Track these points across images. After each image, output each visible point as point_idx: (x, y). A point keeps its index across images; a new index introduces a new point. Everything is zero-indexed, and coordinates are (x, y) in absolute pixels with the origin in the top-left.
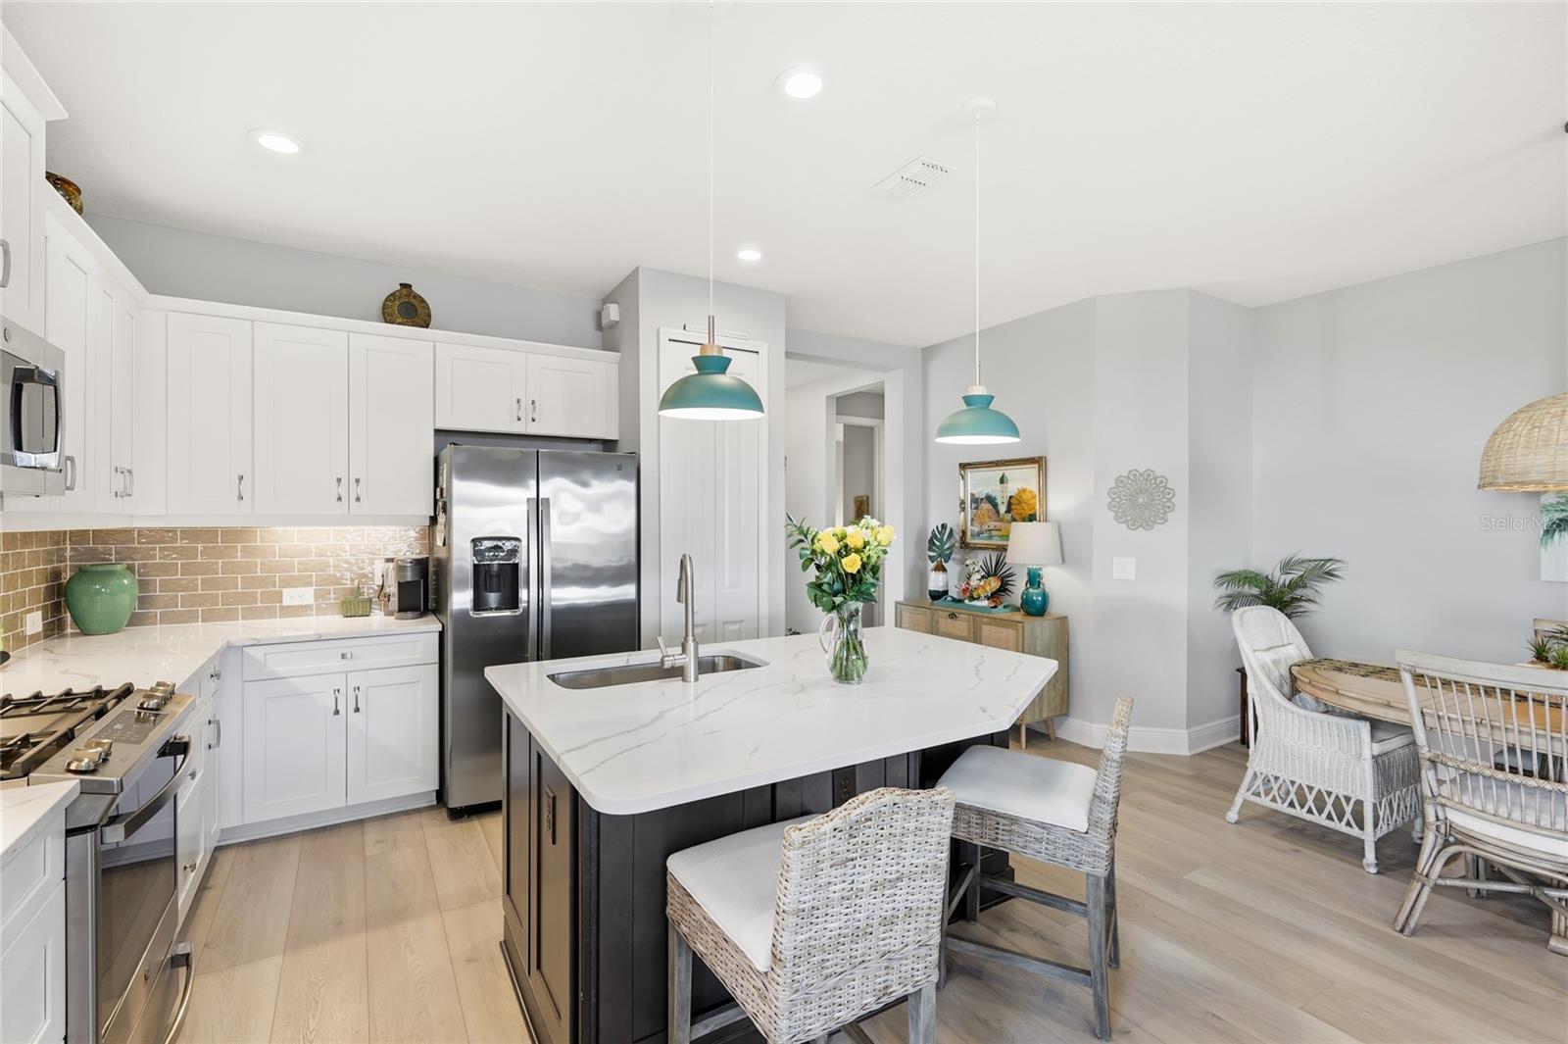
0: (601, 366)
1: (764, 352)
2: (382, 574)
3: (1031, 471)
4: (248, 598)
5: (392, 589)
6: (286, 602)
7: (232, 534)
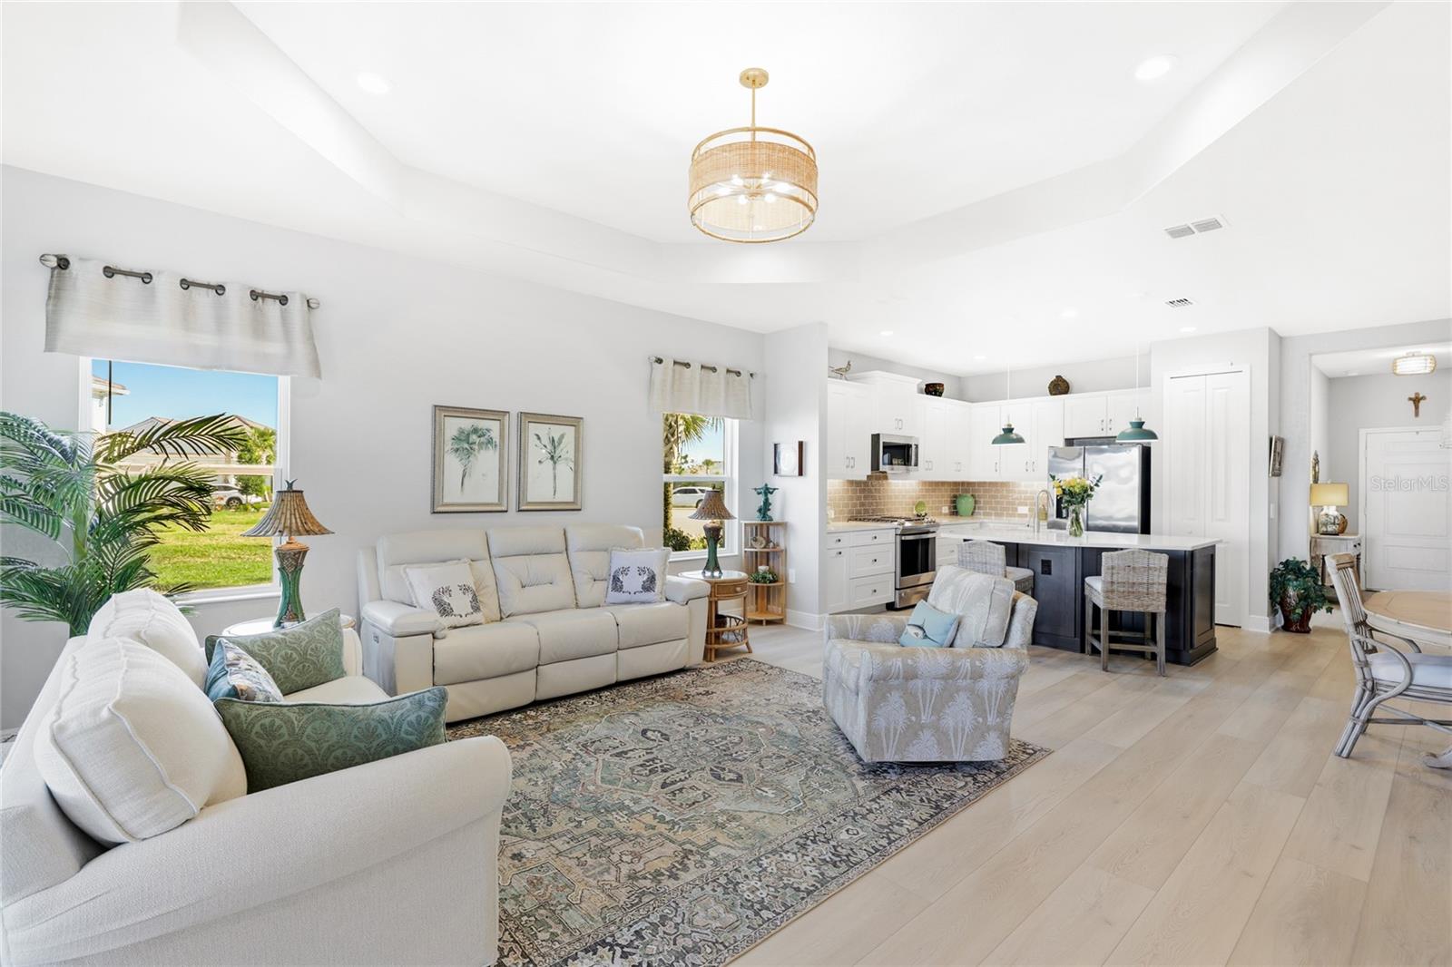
4: (1007, 509)
6: (1020, 512)
7: (1003, 484)
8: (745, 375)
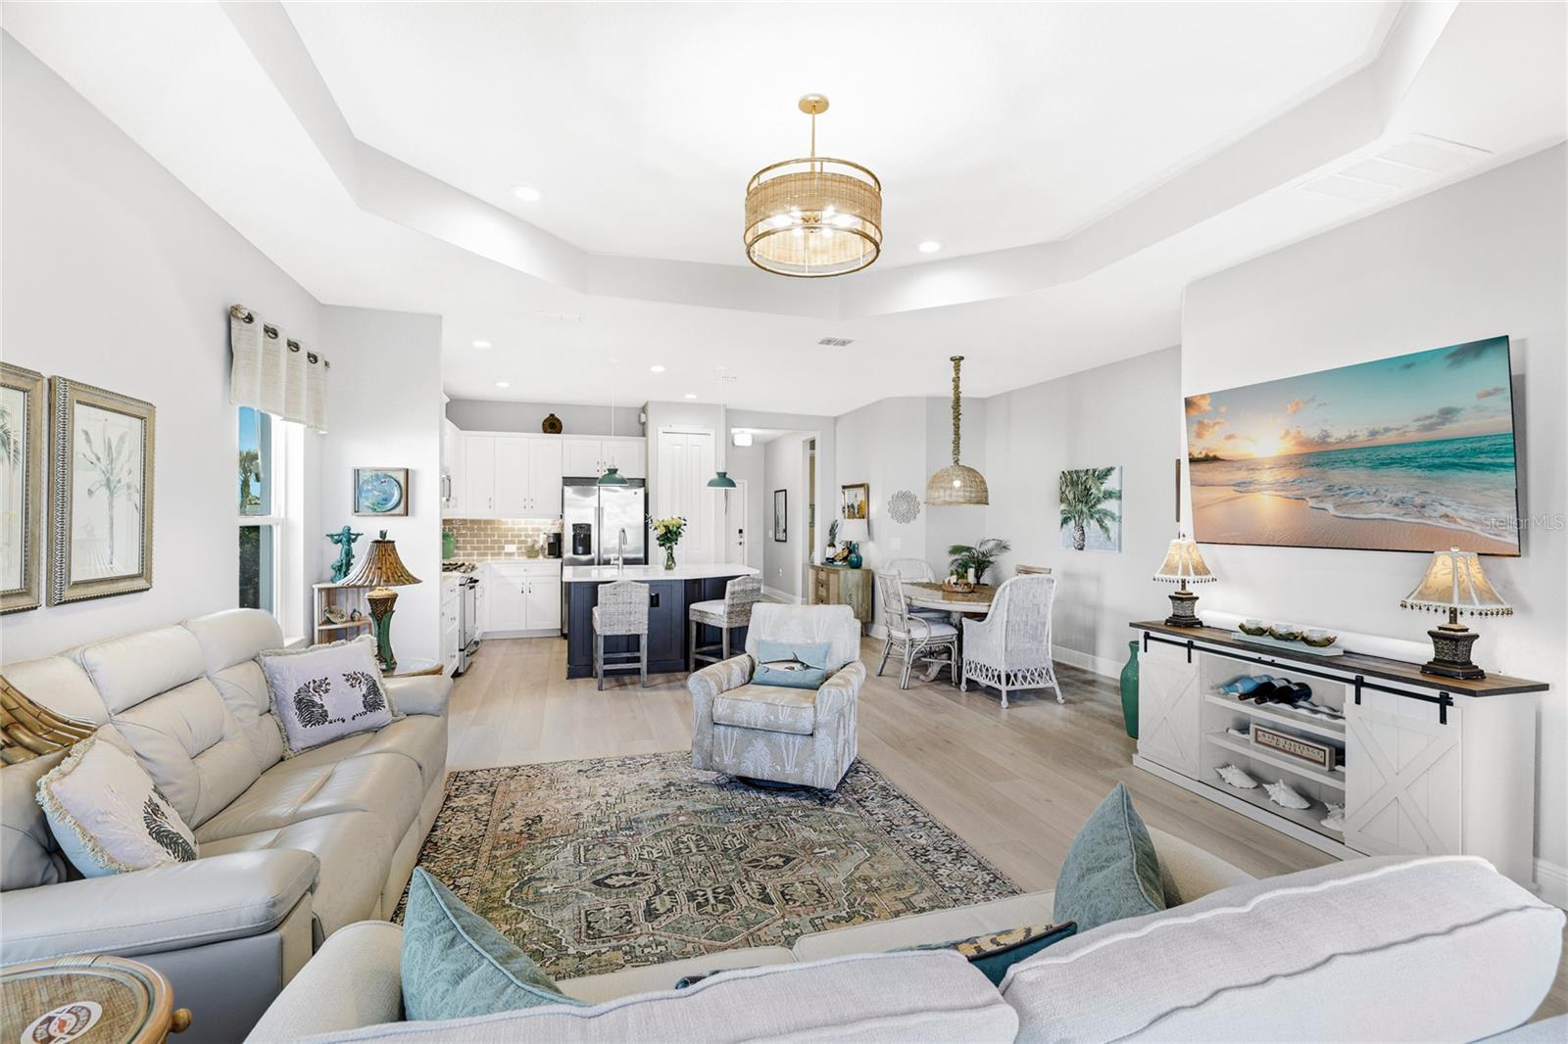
0: (635, 444)
1: (713, 433)
2: (542, 541)
3: (861, 491)
4: (492, 548)
5: (546, 546)
6: (506, 551)
7: (487, 522)
8: (320, 363)
